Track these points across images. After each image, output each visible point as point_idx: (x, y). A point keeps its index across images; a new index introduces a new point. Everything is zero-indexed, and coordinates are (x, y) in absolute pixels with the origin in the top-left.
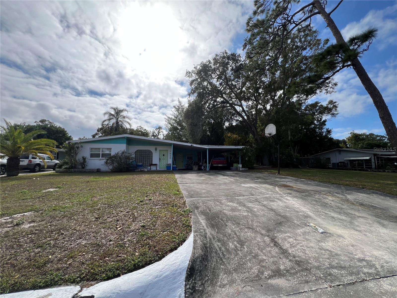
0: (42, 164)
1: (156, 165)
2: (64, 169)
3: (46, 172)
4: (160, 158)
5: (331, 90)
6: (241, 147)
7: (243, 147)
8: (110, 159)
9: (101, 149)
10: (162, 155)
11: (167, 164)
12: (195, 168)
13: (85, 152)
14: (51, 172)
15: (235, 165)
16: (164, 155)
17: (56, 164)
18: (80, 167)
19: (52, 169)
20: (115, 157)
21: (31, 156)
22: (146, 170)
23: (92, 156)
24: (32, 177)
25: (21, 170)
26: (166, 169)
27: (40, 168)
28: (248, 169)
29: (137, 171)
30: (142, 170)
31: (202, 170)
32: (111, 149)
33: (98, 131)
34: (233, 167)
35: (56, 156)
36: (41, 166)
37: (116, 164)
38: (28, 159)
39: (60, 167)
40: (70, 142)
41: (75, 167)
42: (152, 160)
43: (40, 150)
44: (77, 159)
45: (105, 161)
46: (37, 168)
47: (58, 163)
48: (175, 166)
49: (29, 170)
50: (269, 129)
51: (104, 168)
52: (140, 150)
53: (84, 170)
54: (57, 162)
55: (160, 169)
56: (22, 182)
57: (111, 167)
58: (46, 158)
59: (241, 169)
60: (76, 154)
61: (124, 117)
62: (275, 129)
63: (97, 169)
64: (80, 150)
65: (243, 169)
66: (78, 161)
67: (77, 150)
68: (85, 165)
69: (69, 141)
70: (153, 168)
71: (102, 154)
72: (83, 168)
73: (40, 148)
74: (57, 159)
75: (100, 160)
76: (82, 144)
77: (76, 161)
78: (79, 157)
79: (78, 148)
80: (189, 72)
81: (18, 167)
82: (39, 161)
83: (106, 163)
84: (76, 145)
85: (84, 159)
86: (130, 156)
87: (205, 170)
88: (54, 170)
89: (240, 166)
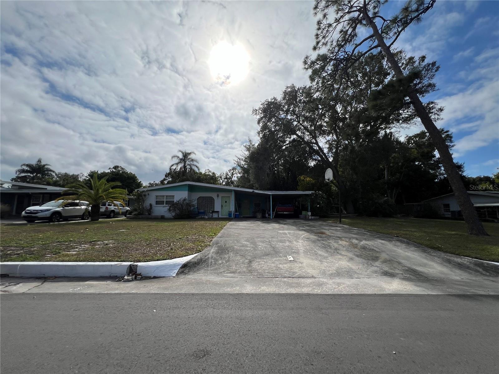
0: (116, 211)
1: (218, 212)
2: (133, 215)
3: (119, 218)
4: (222, 205)
5: (436, 116)
6: (310, 192)
7: (312, 193)
8: (173, 205)
9: (165, 196)
10: (225, 202)
11: (229, 212)
12: (259, 215)
13: (151, 200)
14: (123, 218)
15: (304, 213)
16: (226, 202)
17: (127, 211)
18: (147, 214)
19: (124, 215)
20: (178, 204)
21: (107, 203)
22: (206, 217)
23: (157, 203)
24: (109, 222)
25: (101, 216)
26: (228, 217)
27: (114, 214)
28: (318, 217)
29: (198, 218)
30: (203, 217)
31: (265, 217)
32: (174, 196)
33: (166, 176)
34: (301, 215)
35: (127, 203)
36: (116, 213)
37: (178, 211)
38: (105, 206)
39: (130, 213)
40: (138, 191)
41: (142, 214)
42: (214, 207)
43: (115, 198)
44: (144, 205)
45: (168, 208)
46: (112, 214)
47: (129, 210)
48: (238, 213)
49: (106, 217)
50: (328, 174)
51: (168, 215)
52: (202, 197)
53: (150, 216)
54: (128, 208)
55: (222, 217)
56: (103, 225)
57: (174, 214)
58: (119, 205)
59: (310, 218)
60: (144, 201)
61: (192, 160)
62: (332, 174)
63: (162, 216)
64: (147, 198)
65: (313, 217)
66: (145, 208)
67: (144, 198)
68: (151, 212)
69: (138, 189)
70: (215, 215)
71: (166, 201)
72: (149, 214)
73: (116, 196)
74: (128, 206)
75: (164, 207)
76: (150, 192)
77: (144, 208)
78: (147, 204)
79: (145, 195)
80: (256, 110)
81: (99, 212)
82: (113, 208)
83: (169, 210)
84: (144, 193)
85: (151, 205)
86: (190, 203)
87: (269, 218)
88: (126, 216)
89: (310, 213)
